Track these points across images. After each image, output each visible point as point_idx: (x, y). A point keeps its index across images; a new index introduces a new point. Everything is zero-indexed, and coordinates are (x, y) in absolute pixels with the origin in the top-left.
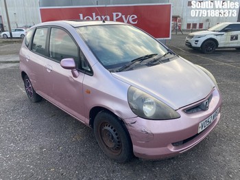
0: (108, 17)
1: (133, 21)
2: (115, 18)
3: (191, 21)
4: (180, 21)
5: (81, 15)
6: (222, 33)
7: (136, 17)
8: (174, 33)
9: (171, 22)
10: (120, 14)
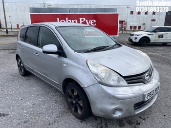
0: (76, 21)
1: (93, 24)
2: (81, 22)
3: (133, 24)
4: (125, 24)
6: (153, 33)
7: (95, 21)
8: (121, 32)
9: (119, 25)
10: (84, 19)
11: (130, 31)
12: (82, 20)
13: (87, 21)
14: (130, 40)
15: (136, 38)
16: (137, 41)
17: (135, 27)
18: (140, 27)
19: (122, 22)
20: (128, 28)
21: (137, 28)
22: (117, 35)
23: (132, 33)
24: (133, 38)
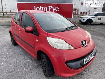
0: (46, 8)
1: (57, 10)
3: (82, 11)
7: (58, 8)
8: (75, 16)
11: (80, 15)
13: (53, 8)
14: (80, 21)
15: (84, 20)
17: (84, 13)
18: (86, 13)
20: (79, 13)
22: (72, 17)
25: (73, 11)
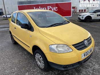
1: (56, 9)
3: (81, 9)
4: (76, 9)
5: (35, 8)
6: (93, 13)
7: (57, 8)
8: (74, 14)
9: (72, 9)
10: (50, 7)
11: (79, 13)
12: (49, 7)
13: (52, 8)
14: (79, 19)
15: (83, 17)
16: (84, 19)
17: (82, 10)
18: (85, 10)
19: (74, 8)
20: (78, 11)
21: (84, 11)
22: (71, 16)
23: (80, 14)
24: (81, 17)
25: (72, 10)
